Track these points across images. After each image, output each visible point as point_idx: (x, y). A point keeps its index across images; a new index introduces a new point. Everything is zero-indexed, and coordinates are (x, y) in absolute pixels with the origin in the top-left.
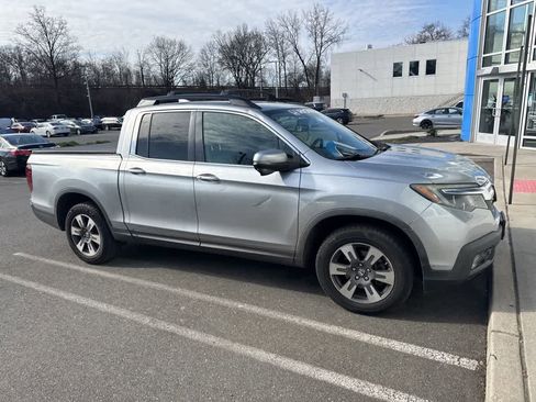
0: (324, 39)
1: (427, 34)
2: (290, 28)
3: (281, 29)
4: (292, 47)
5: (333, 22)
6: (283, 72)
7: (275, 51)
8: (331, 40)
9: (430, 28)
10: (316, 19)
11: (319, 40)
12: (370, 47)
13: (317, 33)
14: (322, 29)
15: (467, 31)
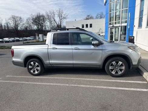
0: (62, 18)
1: (88, 17)
2: (52, 14)
3: (50, 14)
4: (53, 19)
5: (64, 13)
6: (51, 26)
7: (48, 20)
8: (64, 18)
9: (88, 16)
10: (60, 12)
11: (60, 18)
12: (75, 20)
13: (60, 16)
14: (61, 15)
15: (98, 17)
